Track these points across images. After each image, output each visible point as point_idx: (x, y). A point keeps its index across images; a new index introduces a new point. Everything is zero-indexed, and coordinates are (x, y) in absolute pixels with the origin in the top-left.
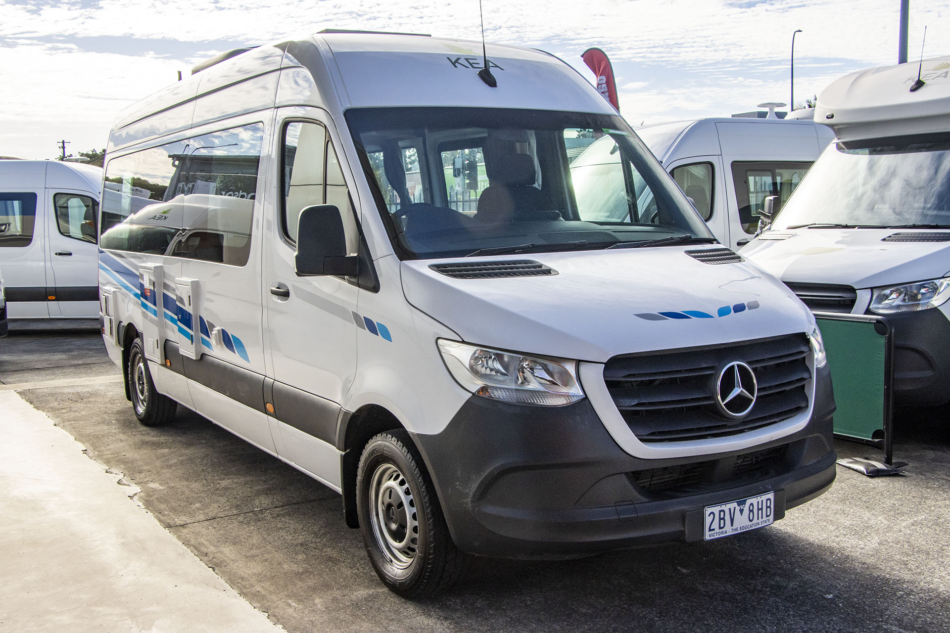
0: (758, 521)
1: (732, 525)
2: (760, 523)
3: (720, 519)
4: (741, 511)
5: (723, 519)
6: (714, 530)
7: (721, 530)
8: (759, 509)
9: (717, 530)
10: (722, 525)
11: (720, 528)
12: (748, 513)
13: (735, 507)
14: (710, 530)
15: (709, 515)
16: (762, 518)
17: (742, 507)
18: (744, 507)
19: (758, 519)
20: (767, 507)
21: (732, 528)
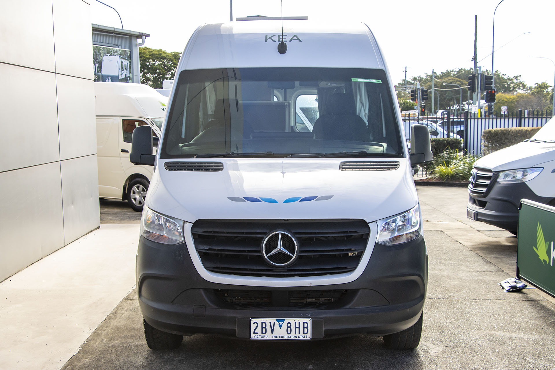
0: (295, 335)
1: (272, 333)
2: (298, 337)
3: (262, 328)
4: (280, 326)
5: (265, 328)
6: (257, 333)
7: (263, 335)
8: (296, 328)
9: (260, 334)
10: (264, 332)
11: (262, 333)
12: (287, 327)
13: (274, 323)
14: (254, 333)
15: (254, 324)
16: (299, 333)
17: (281, 323)
18: (282, 323)
19: (295, 333)
20: (304, 328)
21: (273, 335)
